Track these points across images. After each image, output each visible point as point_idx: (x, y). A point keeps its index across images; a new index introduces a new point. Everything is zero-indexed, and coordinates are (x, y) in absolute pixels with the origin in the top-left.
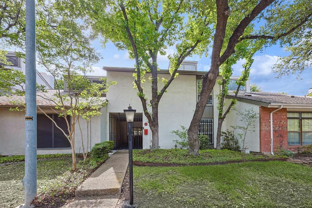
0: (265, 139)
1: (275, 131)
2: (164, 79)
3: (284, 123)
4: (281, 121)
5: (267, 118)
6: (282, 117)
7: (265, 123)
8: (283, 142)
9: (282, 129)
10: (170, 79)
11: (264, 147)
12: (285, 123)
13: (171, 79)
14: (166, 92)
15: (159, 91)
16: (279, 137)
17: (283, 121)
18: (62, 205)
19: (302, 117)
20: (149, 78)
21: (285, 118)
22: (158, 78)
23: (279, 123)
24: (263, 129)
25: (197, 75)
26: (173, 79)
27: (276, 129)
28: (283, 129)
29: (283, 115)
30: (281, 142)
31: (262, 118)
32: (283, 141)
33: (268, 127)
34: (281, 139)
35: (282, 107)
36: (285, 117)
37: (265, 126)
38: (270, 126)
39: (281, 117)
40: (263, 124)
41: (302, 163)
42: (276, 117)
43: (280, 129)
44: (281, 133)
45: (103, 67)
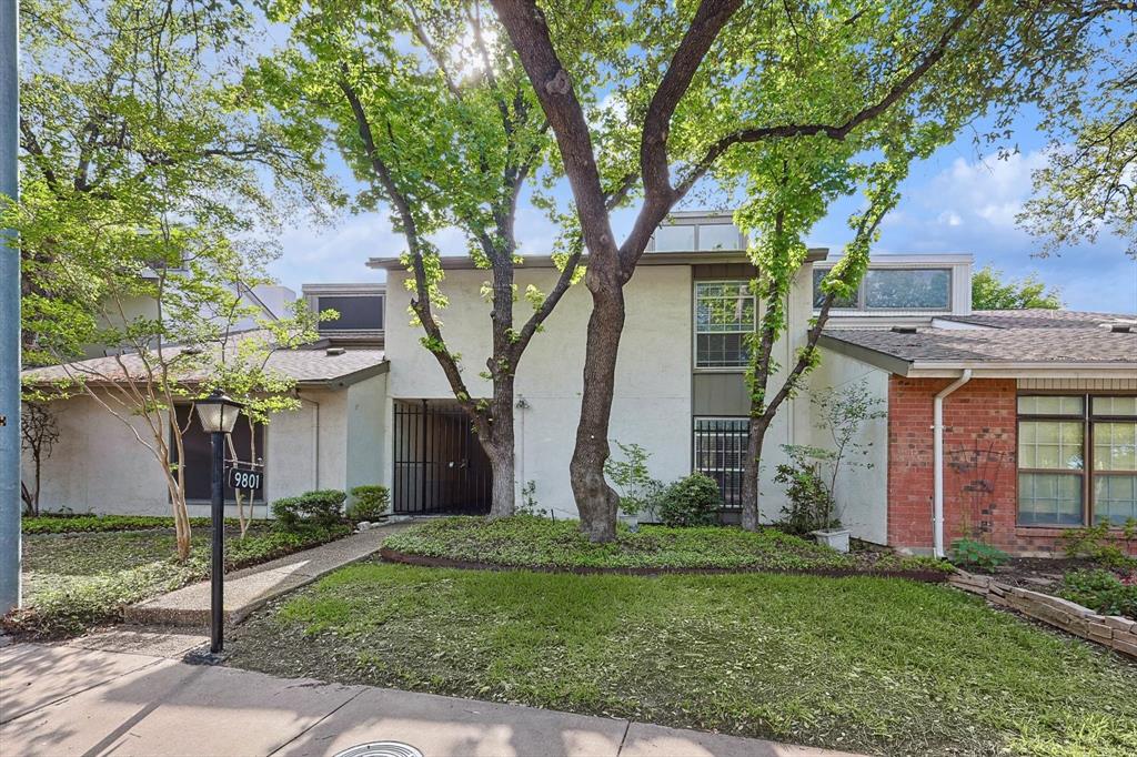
0: (907, 498)
1: (953, 468)
2: (534, 289)
3: (999, 436)
4: (986, 431)
5: (920, 418)
6: (992, 412)
7: (911, 435)
8: (996, 512)
9: (989, 458)
10: (553, 287)
11: (905, 527)
12: (1005, 436)
13: (559, 287)
14: (539, 331)
15: (517, 329)
16: (972, 489)
17: (998, 430)
18: (68, 638)
19: (1095, 412)
20: (483, 289)
21: (1003, 419)
22: (515, 287)
23: (974, 436)
24: (902, 458)
25: (694, 267)
26: (567, 287)
27: (962, 459)
28: (993, 460)
29: (995, 408)
30: (985, 512)
31: (898, 418)
32: (994, 507)
33: (921, 452)
34: (986, 499)
35: (968, 375)
36: (1004, 413)
37: (912, 447)
38: (932, 447)
39: (987, 413)
40: (902, 442)
41: (987, 591)
42: (963, 413)
43: (982, 460)
44: (984, 474)
45: (368, 261)
